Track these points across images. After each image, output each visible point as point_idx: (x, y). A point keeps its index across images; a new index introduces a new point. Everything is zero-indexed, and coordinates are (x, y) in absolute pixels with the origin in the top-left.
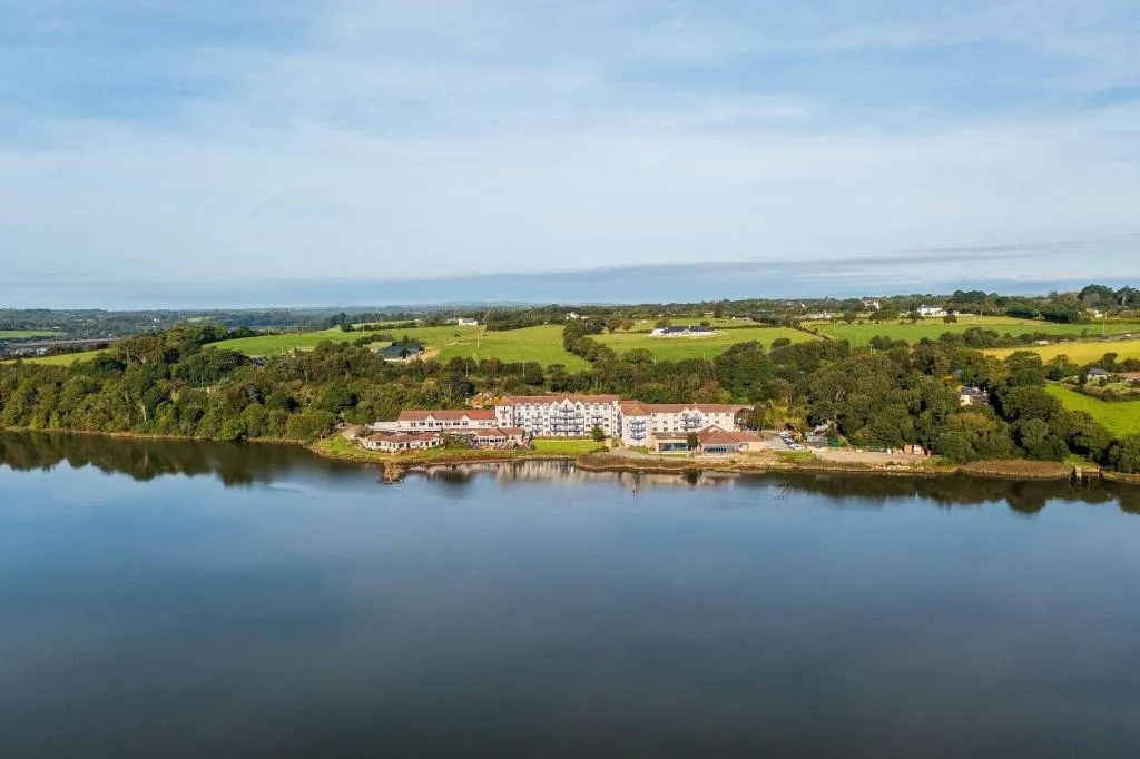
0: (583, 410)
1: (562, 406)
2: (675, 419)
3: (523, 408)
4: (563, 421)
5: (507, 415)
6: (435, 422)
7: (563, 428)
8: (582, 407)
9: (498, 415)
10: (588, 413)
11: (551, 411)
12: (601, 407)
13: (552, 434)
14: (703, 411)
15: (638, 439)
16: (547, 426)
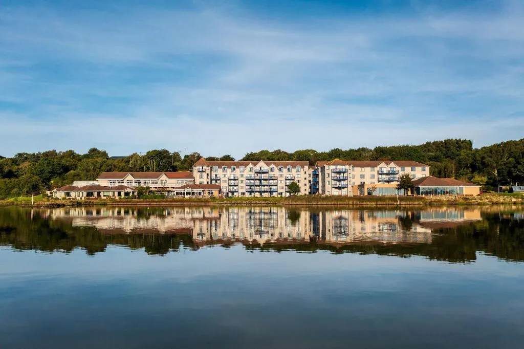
0: (276, 173)
1: (257, 168)
2: (373, 173)
3: (220, 170)
4: (257, 182)
5: (205, 175)
6: (133, 180)
7: (257, 189)
8: (276, 169)
9: (196, 174)
10: (281, 176)
11: (247, 174)
12: (294, 170)
13: (247, 195)
14: (398, 165)
15: (339, 188)
16: (242, 188)
